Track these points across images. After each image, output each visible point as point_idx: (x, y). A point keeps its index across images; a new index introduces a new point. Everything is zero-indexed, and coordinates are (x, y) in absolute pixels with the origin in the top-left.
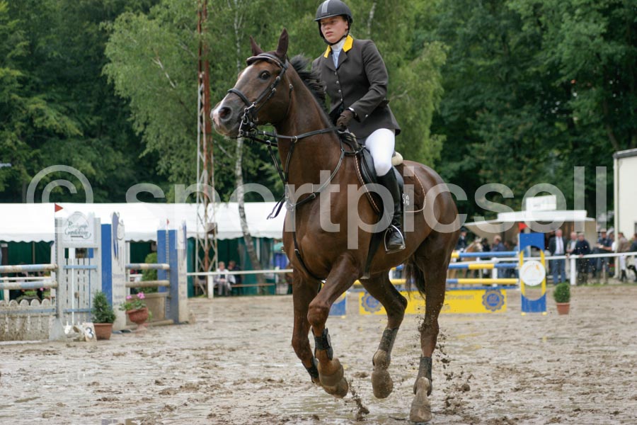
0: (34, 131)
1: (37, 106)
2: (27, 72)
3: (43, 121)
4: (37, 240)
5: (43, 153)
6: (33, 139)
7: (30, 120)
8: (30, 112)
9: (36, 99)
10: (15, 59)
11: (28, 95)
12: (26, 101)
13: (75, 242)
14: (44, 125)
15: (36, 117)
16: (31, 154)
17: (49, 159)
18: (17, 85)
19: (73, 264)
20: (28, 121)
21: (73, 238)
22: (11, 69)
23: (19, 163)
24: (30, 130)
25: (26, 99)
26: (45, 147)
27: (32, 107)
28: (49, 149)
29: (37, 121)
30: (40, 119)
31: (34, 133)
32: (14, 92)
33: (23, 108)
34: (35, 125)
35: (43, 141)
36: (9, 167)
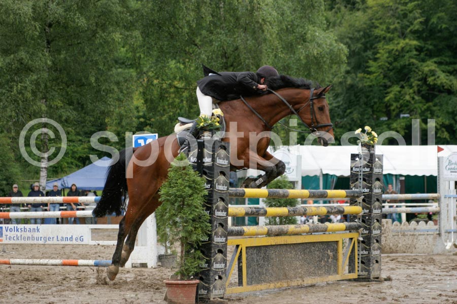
0: (428, 88)
1: (430, 68)
2: (422, 42)
3: (435, 79)
4: (428, 175)
5: (435, 106)
6: (427, 95)
7: (424, 80)
8: (425, 72)
9: (429, 63)
10: (414, 32)
11: (423, 61)
12: (422, 65)
13: (453, 177)
14: (435, 82)
15: (429, 77)
16: (425, 107)
17: (439, 110)
18: (415, 53)
19: (452, 194)
20: (423, 81)
21: (452, 173)
22: (410, 40)
23: (416, 114)
24: (425, 88)
25: (422, 63)
26: (436, 100)
27: (426, 69)
28: (440, 102)
29: (430, 80)
30: (433, 78)
31: (428, 90)
32: (412, 58)
33: (419, 70)
34: (428, 83)
35: (435, 96)
36: (408, 117)
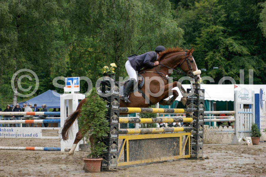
0: (228, 53)
1: (230, 42)
2: (225, 28)
3: (233, 48)
4: (228, 100)
5: (232, 63)
6: (228, 56)
7: (227, 48)
8: (227, 44)
9: (229, 39)
10: (221, 22)
11: (226, 38)
12: (225, 40)
14: (233, 50)
15: (230, 47)
16: (227, 63)
17: (235, 65)
18: (221, 33)
19: (242, 111)
21: (242, 100)
22: (219, 26)
23: (222, 67)
25: (225, 39)
26: (233, 60)
27: (228, 42)
28: (235, 61)
31: (229, 54)
32: (220, 36)
33: (224, 43)
34: (229, 50)
35: (232, 57)
36: (217, 69)
